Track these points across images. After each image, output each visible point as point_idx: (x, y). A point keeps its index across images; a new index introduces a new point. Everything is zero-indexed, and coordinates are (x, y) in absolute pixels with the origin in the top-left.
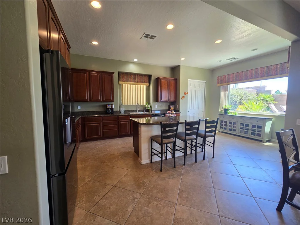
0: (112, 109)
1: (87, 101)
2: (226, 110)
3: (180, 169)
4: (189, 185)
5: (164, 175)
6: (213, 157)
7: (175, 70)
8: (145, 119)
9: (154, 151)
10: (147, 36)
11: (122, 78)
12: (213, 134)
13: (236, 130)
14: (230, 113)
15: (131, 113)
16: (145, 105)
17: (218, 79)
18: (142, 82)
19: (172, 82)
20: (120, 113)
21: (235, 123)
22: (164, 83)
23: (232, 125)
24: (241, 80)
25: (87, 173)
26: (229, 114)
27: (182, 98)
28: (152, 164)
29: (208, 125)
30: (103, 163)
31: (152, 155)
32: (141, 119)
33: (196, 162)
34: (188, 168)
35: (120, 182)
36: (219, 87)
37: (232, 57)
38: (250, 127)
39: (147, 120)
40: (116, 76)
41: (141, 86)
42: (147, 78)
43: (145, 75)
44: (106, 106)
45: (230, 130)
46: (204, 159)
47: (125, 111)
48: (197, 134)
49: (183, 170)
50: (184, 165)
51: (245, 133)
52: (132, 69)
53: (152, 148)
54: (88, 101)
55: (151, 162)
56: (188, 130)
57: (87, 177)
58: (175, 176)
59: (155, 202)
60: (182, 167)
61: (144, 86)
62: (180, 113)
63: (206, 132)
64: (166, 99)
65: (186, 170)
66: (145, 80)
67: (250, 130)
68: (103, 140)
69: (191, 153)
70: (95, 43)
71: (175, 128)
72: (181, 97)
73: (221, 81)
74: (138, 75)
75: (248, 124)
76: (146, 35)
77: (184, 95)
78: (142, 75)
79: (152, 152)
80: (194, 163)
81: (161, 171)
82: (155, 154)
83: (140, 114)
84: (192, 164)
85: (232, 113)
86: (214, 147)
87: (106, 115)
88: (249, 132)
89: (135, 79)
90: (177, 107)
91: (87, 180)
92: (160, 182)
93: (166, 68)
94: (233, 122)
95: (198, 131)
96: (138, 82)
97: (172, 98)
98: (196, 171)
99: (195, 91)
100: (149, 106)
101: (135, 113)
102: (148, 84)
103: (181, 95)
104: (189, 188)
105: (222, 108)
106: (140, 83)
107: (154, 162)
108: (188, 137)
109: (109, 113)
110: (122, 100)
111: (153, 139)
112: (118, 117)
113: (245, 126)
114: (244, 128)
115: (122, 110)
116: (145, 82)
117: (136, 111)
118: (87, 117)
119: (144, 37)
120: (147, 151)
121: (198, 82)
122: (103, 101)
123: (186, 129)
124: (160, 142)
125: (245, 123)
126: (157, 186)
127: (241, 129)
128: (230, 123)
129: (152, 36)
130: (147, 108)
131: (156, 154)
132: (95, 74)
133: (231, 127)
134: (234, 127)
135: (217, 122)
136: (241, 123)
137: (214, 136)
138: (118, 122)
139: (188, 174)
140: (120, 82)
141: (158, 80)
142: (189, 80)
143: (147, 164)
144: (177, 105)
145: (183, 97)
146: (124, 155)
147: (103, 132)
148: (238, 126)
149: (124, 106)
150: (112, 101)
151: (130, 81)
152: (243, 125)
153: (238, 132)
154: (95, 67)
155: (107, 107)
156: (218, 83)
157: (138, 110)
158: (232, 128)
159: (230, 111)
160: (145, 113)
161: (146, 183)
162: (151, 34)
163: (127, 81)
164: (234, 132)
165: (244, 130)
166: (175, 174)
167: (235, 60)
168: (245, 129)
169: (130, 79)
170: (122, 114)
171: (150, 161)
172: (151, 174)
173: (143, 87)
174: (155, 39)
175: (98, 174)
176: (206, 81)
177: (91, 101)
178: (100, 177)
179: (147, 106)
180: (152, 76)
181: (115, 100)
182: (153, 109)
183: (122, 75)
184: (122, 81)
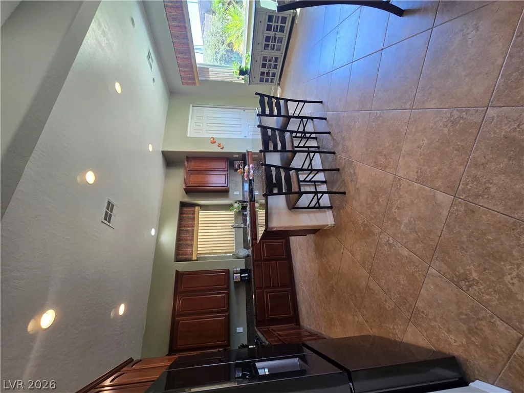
0: (242, 272)
1: (228, 317)
2: (242, 72)
3: (341, 161)
4: (367, 150)
5: (351, 189)
6: (321, 102)
7: (171, 160)
8: (259, 213)
9: (312, 205)
10: (108, 217)
11: (186, 254)
12: (282, 102)
13: (277, 57)
14: (246, 65)
15: (249, 238)
16: (233, 213)
17: (188, 84)
18: (194, 219)
19: (193, 165)
20: (248, 256)
21: (265, 59)
22: (195, 180)
23: (267, 63)
24: (188, 45)
25: (350, 317)
26: (249, 68)
27: (222, 147)
28: (334, 208)
29: (267, 112)
30: (334, 290)
31: (320, 207)
32: (259, 218)
33: (329, 133)
34: (340, 148)
35: (363, 264)
36: (200, 82)
37: (146, 59)
38: (271, 34)
39: (260, 209)
40: (183, 267)
41: (200, 219)
42: (186, 209)
43: (181, 213)
44: (236, 283)
45: (275, 67)
46: (325, 119)
47: (246, 247)
48: (283, 130)
49: (342, 156)
50: (334, 153)
51: (281, 42)
52: (169, 237)
53: (308, 208)
54: (229, 315)
55: (331, 208)
56: (275, 146)
57: (356, 319)
58: (352, 171)
59: (393, 210)
60: (338, 157)
61: (200, 214)
62: (248, 152)
63: (279, 115)
64: (224, 176)
65: (343, 152)
66: (190, 214)
67: (275, 34)
68: (296, 285)
69: (316, 138)
70: (122, 309)
71: (273, 170)
72: (219, 150)
73: (190, 79)
74: (180, 226)
75: (265, 37)
76: (105, 219)
77: (217, 144)
78: (181, 220)
79: (314, 207)
80: (331, 136)
81: (344, 193)
82: (318, 202)
83: (251, 222)
84: (334, 139)
85: (247, 62)
86: (305, 102)
87: (253, 283)
88: (279, 36)
89: (187, 231)
90: (237, 156)
91: (361, 319)
92: (363, 198)
93: (166, 176)
94: (262, 62)
95: (277, 129)
96: (193, 227)
97: (222, 165)
98: (343, 135)
99: (209, 124)
100: (236, 205)
101: (249, 230)
102: (197, 208)
103: (215, 149)
104: (371, 151)
105: (238, 78)
106: (196, 222)
107: (331, 203)
108: (289, 147)
109: (249, 276)
110: (225, 253)
111: (293, 207)
112: (256, 261)
113: (269, 42)
114: (273, 44)
115: (244, 252)
116: (194, 213)
117: (245, 229)
118: (256, 315)
119: (109, 222)
120: (312, 215)
121: (192, 119)
122: (228, 288)
123: (275, 150)
125: (264, 43)
126: (368, 204)
127: (273, 49)
128: (264, 66)
129: (108, 208)
130: (239, 209)
131: (317, 200)
132: (179, 305)
133: (271, 64)
134: (270, 61)
135: (262, 96)
136: (264, 49)
137: (286, 100)
138: (265, 260)
139: (349, 149)
140: (194, 258)
141: (189, 191)
142: (188, 136)
143: (333, 215)
144: (235, 156)
145: (219, 145)
146: (320, 251)
147: (281, 287)
148: (269, 53)
149: (236, 250)
150: (227, 272)
151: (192, 240)
152: (266, 46)
153: (280, 54)
154: (166, 304)
155: (239, 280)
156: (195, 84)
157: (243, 226)
158: (273, 63)
159: (243, 66)
160: (247, 213)
161: (364, 221)
162: (105, 210)
163: (192, 246)
164: (279, 60)
165: (276, 44)
166: (348, 171)
167: (153, 55)
168: (275, 42)
169: (186, 240)
170: (251, 254)
171: (330, 210)
172: (349, 210)
173: (204, 216)
174: (113, 201)
175: (352, 299)
176: (191, 105)
177: (228, 310)
178: (355, 296)
179: (235, 210)
180: (181, 200)
181: (225, 267)
182: (241, 199)
183: (182, 255)
184: (192, 254)
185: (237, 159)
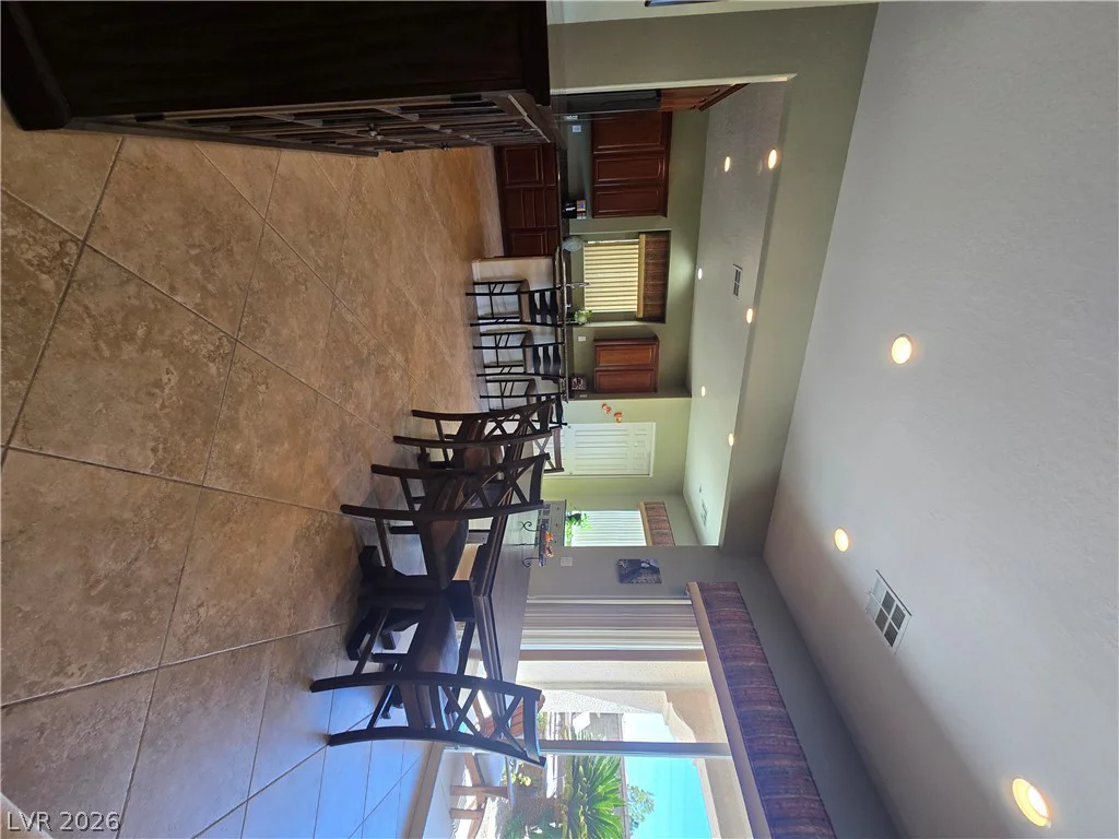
0: (574, 214)
1: (593, 148)
4: (456, 331)
7: (681, 385)
14: (572, 525)
16: (586, 308)
17: (657, 503)
18: (645, 298)
19: (645, 379)
20: (565, 239)
22: (642, 356)
26: (567, 522)
27: (605, 407)
31: (489, 283)
36: (638, 509)
40: (659, 224)
41: (636, 297)
42: (657, 312)
43: (663, 306)
44: (583, 198)
47: (568, 253)
52: (679, 270)
53: (504, 283)
54: (593, 151)
61: (636, 306)
64: (601, 363)
66: (651, 305)
70: (727, 164)
72: (609, 402)
73: (653, 509)
74: (665, 285)
76: (740, 275)
77: (613, 412)
78: (664, 296)
79: (496, 283)
87: (559, 197)
89: (654, 278)
90: (582, 395)
96: (646, 286)
97: (604, 381)
99: (626, 445)
100: (583, 319)
102: (641, 315)
103: (617, 404)
106: (642, 292)
109: (564, 208)
110: (598, 246)
112: (554, 229)
115: (570, 245)
116: (645, 306)
117: (569, 281)
119: (737, 272)
120: (499, 274)
121: (650, 453)
122: (594, 191)
124: (523, 290)
129: (739, 287)
130: (579, 314)
132: (661, 167)
138: (542, 230)
140: (643, 237)
141: (653, 340)
142: (654, 424)
144: (585, 395)
145: (609, 409)
147: (519, 190)
149: (582, 250)
150: (595, 213)
151: (647, 264)
154: (679, 168)
155: (578, 203)
156: (647, 505)
161: (456, 255)
163: (647, 255)
167: (701, 520)
169: (655, 264)
170: (562, 241)
173: (631, 303)
176: (651, 475)
177: (594, 158)
179: (584, 313)
180: (663, 325)
181: (599, 221)
182: (574, 329)
183: (660, 242)
184: (647, 243)
185: (581, 392)
